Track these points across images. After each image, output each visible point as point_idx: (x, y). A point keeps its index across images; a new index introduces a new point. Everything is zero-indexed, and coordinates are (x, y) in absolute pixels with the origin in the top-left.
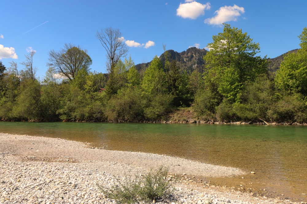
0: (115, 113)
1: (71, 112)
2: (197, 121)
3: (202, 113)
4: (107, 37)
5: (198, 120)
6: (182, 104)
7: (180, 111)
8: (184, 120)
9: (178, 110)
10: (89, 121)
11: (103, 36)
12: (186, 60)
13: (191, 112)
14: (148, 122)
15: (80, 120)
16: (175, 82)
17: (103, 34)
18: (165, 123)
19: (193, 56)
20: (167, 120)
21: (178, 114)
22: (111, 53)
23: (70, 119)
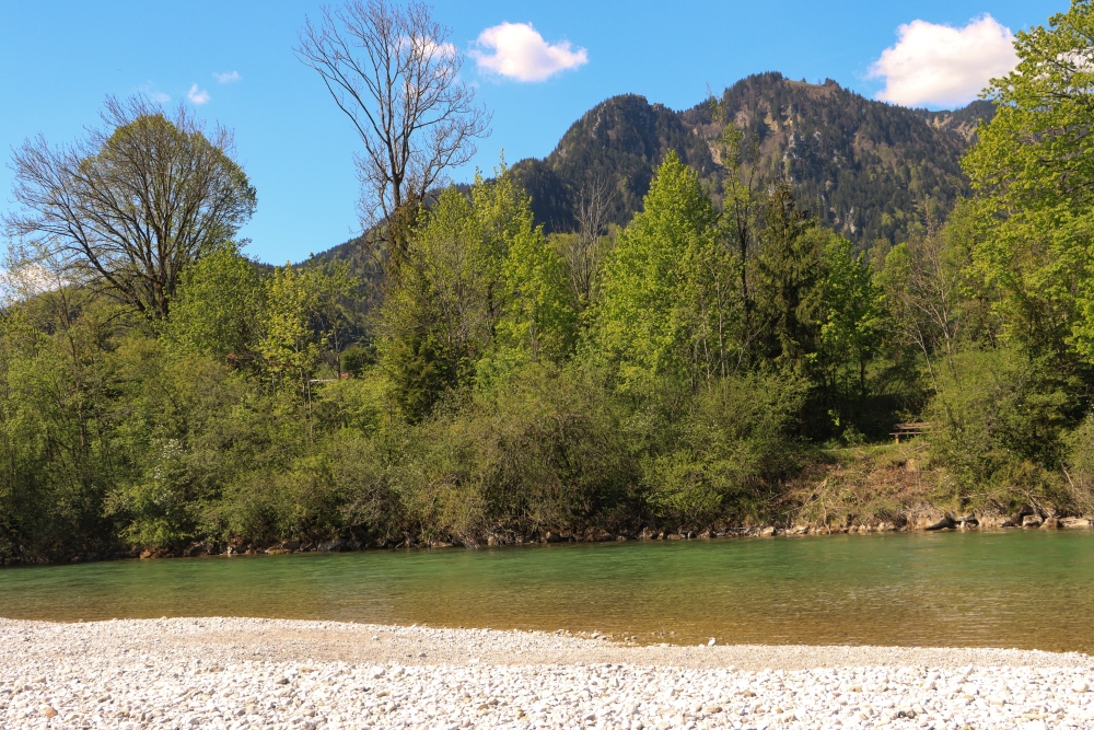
0: (472, 491)
1: (190, 497)
2: (962, 517)
3: (988, 471)
4: (360, 54)
5: (963, 511)
6: (843, 428)
7: (844, 466)
8: (884, 515)
9: (833, 460)
10: (307, 550)
11: (336, 46)
12: (724, 155)
13: (912, 466)
14: (665, 538)
15: (246, 542)
16: (796, 302)
17: (332, 35)
18: (774, 534)
19: (766, 127)
20: (779, 519)
21: (839, 481)
22: (389, 144)
23: (188, 541)
